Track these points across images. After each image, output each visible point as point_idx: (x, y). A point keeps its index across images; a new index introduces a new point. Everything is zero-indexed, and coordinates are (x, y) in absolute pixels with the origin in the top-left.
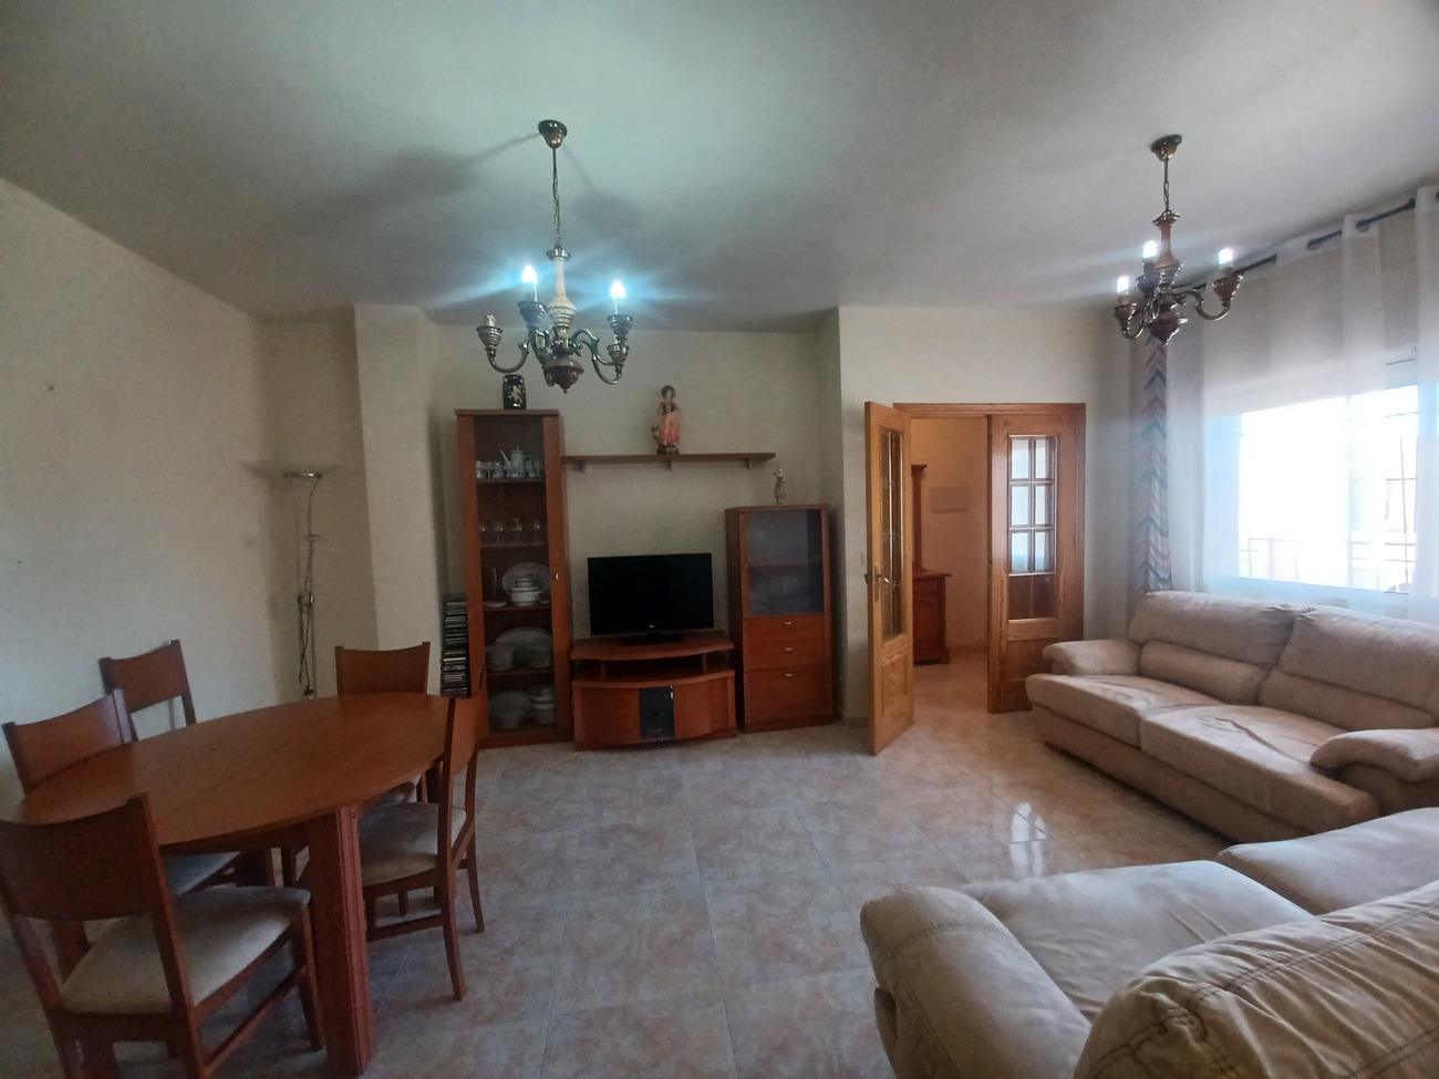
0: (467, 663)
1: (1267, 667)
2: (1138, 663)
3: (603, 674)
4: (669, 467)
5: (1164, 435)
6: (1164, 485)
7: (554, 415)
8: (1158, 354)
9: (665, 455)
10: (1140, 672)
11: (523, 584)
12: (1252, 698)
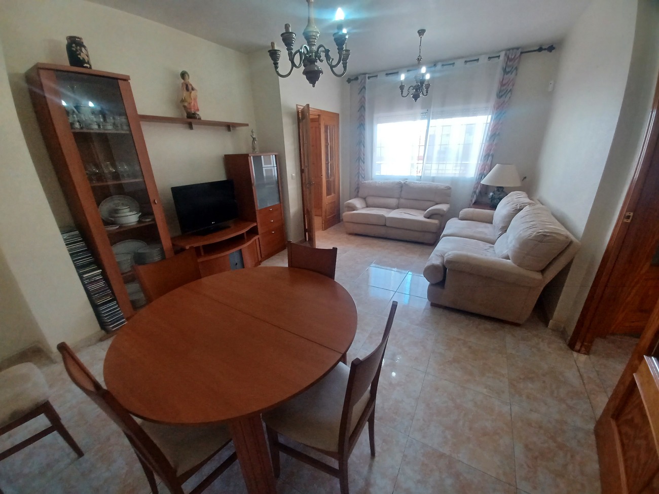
0: (104, 274)
1: (398, 198)
2: (366, 203)
3: (203, 254)
4: (191, 127)
5: (364, 129)
6: (364, 146)
7: (126, 79)
8: (363, 98)
9: (190, 119)
10: (367, 206)
11: (125, 211)
12: (398, 207)
